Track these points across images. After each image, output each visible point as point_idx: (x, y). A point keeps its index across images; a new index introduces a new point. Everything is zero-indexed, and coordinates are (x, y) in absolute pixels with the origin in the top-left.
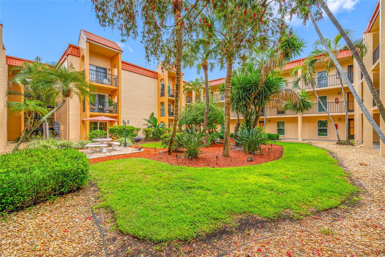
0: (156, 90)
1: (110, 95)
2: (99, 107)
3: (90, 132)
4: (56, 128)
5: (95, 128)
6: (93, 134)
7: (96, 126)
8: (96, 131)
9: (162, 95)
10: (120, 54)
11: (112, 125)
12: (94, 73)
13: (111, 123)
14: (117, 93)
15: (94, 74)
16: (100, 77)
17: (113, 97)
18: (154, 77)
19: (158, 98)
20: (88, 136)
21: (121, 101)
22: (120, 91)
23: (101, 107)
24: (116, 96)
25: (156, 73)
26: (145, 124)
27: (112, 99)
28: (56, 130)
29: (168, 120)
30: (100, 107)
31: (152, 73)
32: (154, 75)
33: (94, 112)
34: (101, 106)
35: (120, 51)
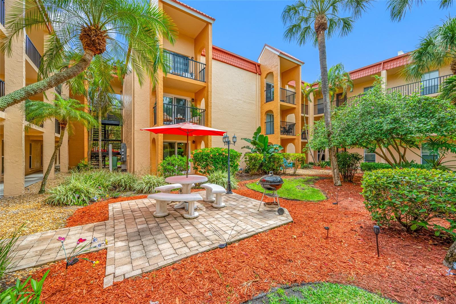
0: (258, 92)
1: (193, 99)
2: (177, 116)
3: (164, 159)
4: (123, 152)
5: (171, 154)
6: (169, 164)
7: (173, 150)
8: (172, 158)
9: (269, 99)
10: (210, 25)
11: (196, 148)
12: (171, 58)
13: (194, 144)
14: (205, 92)
15: (171, 60)
16: (179, 65)
17: (198, 102)
18: (255, 72)
19: (262, 105)
20: (161, 168)
21: (211, 106)
22: (209, 90)
23: (181, 117)
24: (203, 100)
25: (259, 66)
26: (244, 147)
27: (196, 105)
28: (123, 155)
29: (279, 140)
30: (179, 117)
31: (253, 65)
32: (255, 69)
33: (170, 124)
34: (181, 115)
35: (211, 19)
